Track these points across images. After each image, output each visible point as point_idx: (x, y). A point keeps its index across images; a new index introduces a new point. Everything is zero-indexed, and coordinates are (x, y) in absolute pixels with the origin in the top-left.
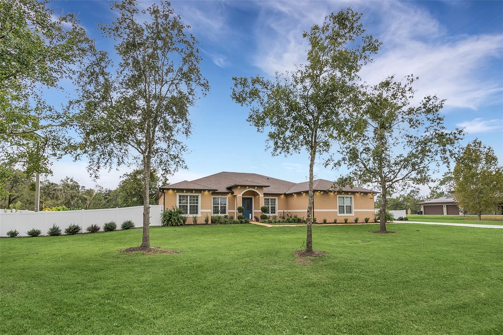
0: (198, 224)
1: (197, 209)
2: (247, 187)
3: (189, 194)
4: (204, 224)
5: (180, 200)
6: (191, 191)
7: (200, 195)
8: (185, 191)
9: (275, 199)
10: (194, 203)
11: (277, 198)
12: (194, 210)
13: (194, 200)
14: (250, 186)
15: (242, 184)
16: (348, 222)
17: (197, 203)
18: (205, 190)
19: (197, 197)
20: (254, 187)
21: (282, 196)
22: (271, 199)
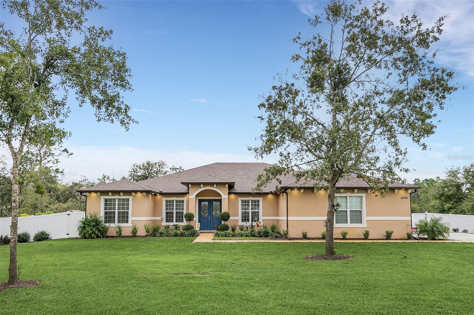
0: (123, 237)
1: (127, 217)
2: (202, 186)
3: (116, 197)
4: (131, 236)
5: (106, 204)
6: (117, 192)
7: (130, 198)
8: (110, 194)
9: (258, 201)
10: (123, 209)
11: (261, 199)
12: (124, 217)
13: (123, 204)
14: (205, 184)
15: (195, 181)
16: (347, 237)
17: (128, 209)
18: (136, 192)
19: (128, 200)
20: (212, 184)
21: (270, 196)
22: (252, 201)
